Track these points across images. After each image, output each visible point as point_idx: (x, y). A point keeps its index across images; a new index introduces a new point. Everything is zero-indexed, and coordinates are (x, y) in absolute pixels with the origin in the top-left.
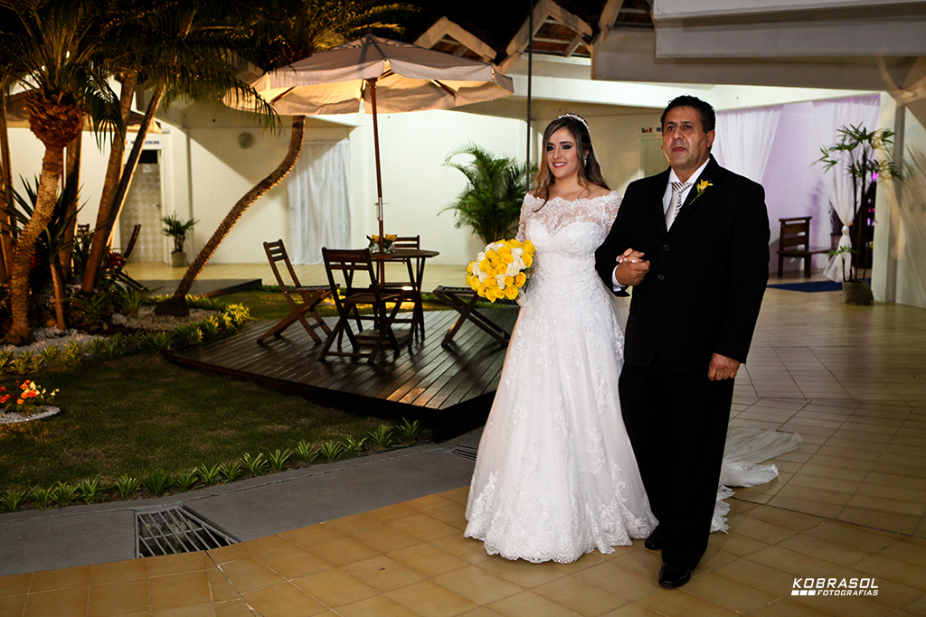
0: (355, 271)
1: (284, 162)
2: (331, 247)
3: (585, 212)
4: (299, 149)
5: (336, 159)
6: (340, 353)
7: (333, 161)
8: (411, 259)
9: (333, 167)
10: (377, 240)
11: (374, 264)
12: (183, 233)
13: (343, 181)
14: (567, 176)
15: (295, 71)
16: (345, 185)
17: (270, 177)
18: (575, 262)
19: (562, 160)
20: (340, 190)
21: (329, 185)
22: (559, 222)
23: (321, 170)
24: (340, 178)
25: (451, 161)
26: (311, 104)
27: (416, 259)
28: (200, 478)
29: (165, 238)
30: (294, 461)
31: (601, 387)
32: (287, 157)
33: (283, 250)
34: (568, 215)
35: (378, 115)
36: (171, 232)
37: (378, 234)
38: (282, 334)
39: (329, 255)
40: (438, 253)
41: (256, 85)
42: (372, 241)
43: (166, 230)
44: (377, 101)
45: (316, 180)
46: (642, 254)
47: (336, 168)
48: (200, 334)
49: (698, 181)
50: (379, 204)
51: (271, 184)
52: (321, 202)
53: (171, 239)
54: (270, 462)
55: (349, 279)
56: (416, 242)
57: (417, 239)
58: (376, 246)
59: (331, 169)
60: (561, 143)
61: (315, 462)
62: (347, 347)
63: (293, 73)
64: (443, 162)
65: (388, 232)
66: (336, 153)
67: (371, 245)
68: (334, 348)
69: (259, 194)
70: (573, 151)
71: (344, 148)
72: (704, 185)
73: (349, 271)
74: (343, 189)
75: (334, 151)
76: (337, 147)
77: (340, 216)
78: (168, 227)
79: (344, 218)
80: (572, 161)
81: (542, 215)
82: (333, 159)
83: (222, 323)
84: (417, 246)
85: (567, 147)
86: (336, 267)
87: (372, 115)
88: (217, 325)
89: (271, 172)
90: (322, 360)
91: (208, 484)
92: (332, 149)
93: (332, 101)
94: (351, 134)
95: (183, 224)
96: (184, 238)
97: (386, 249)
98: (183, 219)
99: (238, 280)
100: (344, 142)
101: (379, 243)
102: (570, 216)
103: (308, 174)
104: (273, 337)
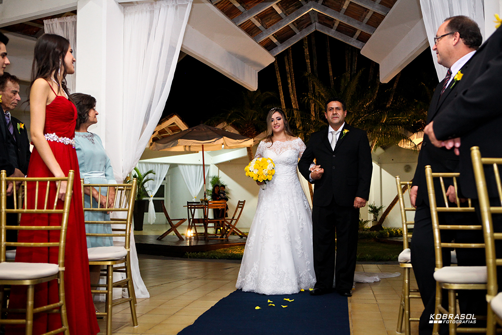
3: (291, 146)
12: (377, 212)
14: (280, 132)
18: (288, 167)
19: (278, 125)
22: (281, 150)
29: (369, 214)
31: (301, 220)
34: (284, 148)
36: (371, 212)
41: (411, 138)
43: (370, 211)
46: (320, 166)
49: (343, 130)
53: (372, 215)
60: (277, 118)
70: (282, 120)
72: (346, 131)
78: (371, 209)
80: (282, 125)
81: (272, 148)
85: (279, 119)
95: (377, 208)
96: (378, 214)
98: (378, 206)
102: (286, 148)
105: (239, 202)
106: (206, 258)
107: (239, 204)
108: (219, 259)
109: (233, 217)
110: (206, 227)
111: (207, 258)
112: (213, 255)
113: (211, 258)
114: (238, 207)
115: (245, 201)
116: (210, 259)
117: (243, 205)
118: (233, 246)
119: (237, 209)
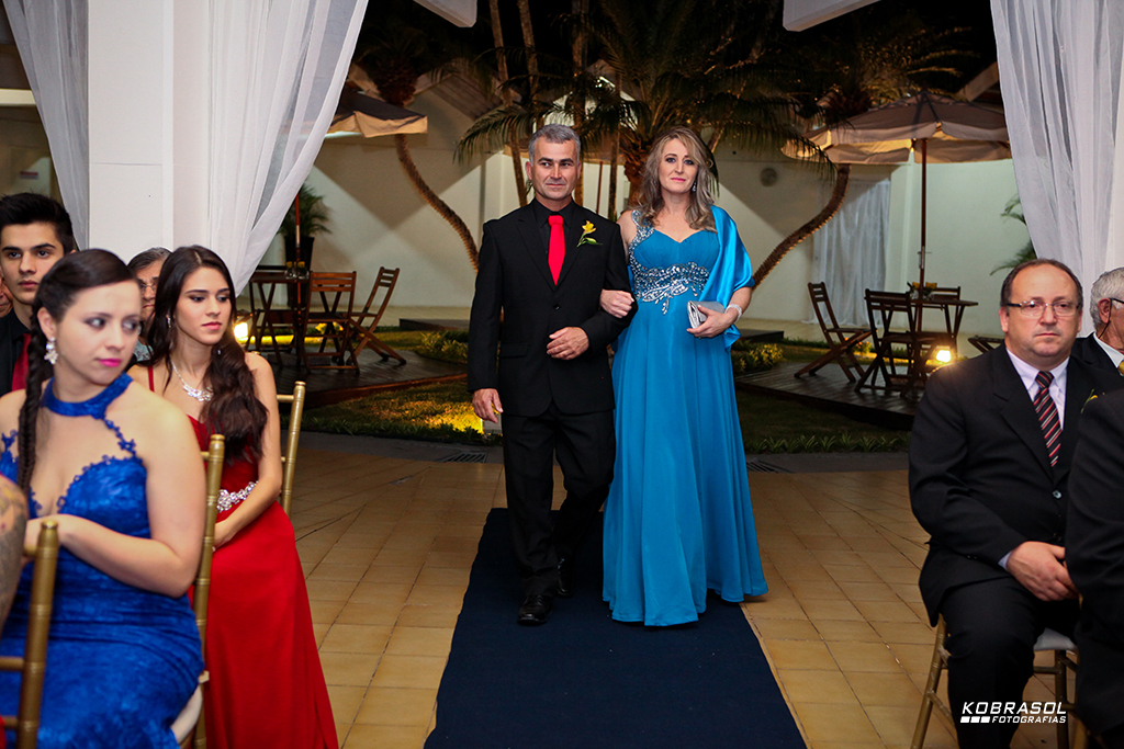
0: (894, 313)
1: (827, 208)
2: (871, 290)
4: (843, 195)
5: (873, 203)
6: (873, 387)
7: (869, 205)
8: (950, 307)
9: (869, 212)
10: (917, 287)
11: (913, 309)
13: (879, 229)
15: (854, 129)
16: (882, 234)
17: (813, 222)
20: (875, 239)
21: (862, 235)
23: (854, 214)
24: (876, 224)
25: (1013, 210)
26: (862, 153)
27: (955, 307)
28: (768, 447)
30: (837, 447)
32: (831, 202)
33: (824, 292)
35: (928, 165)
37: (918, 282)
38: (817, 373)
39: (870, 296)
40: (977, 304)
41: (817, 139)
42: (912, 287)
44: (928, 151)
45: (847, 226)
47: (873, 214)
48: (743, 363)
50: (922, 253)
51: (813, 229)
52: (852, 252)
54: (821, 445)
55: (887, 322)
56: (956, 294)
57: (958, 290)
58: (916, 292)
59: (866, 214)
61: (855, 450)
62: (881, 381)
63: (851, 131)
64: (1003, 211)
65: (928, 280)
66: (874, 196)
67: (912, 291)
68: (868, 382)
69: (800, 238)
71: (884, 191)
73: (887, 313)
74: (879, 239)
75: (872, 193)
76: (875, 189)
77: (873, 270)
79: (877, 272)
82: (870, 203)
83: (761, 358)
84: (958, 297)
86: (876, 308)
87: (921, 166)
88: (757, 358)
89: (813, 217)
90: (857, 391)
91: (773, 453)
92: (868, 192)
93: (882, 150)
94: (894, 175)
97: (923, 295)
99: (759, 331)
100: (884, 183)
101: (918, 290)
103: (839, 218)
104: (807, 374)
105: (382, 270)
106: (320, 431)
107: (380, 276)
108: (356, 434)
109: (366, 308)
110: (300, 335)
111: (325, 432)
112: (338, 425)
113: (334, 432)
114: (378, 283)
115: (398, 270)
116: (331, 433)
117: (394, 280)
118: (378, 391)
119: (375, 288)
